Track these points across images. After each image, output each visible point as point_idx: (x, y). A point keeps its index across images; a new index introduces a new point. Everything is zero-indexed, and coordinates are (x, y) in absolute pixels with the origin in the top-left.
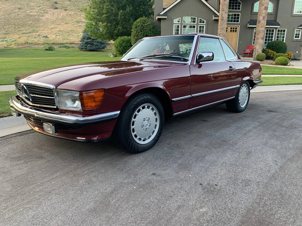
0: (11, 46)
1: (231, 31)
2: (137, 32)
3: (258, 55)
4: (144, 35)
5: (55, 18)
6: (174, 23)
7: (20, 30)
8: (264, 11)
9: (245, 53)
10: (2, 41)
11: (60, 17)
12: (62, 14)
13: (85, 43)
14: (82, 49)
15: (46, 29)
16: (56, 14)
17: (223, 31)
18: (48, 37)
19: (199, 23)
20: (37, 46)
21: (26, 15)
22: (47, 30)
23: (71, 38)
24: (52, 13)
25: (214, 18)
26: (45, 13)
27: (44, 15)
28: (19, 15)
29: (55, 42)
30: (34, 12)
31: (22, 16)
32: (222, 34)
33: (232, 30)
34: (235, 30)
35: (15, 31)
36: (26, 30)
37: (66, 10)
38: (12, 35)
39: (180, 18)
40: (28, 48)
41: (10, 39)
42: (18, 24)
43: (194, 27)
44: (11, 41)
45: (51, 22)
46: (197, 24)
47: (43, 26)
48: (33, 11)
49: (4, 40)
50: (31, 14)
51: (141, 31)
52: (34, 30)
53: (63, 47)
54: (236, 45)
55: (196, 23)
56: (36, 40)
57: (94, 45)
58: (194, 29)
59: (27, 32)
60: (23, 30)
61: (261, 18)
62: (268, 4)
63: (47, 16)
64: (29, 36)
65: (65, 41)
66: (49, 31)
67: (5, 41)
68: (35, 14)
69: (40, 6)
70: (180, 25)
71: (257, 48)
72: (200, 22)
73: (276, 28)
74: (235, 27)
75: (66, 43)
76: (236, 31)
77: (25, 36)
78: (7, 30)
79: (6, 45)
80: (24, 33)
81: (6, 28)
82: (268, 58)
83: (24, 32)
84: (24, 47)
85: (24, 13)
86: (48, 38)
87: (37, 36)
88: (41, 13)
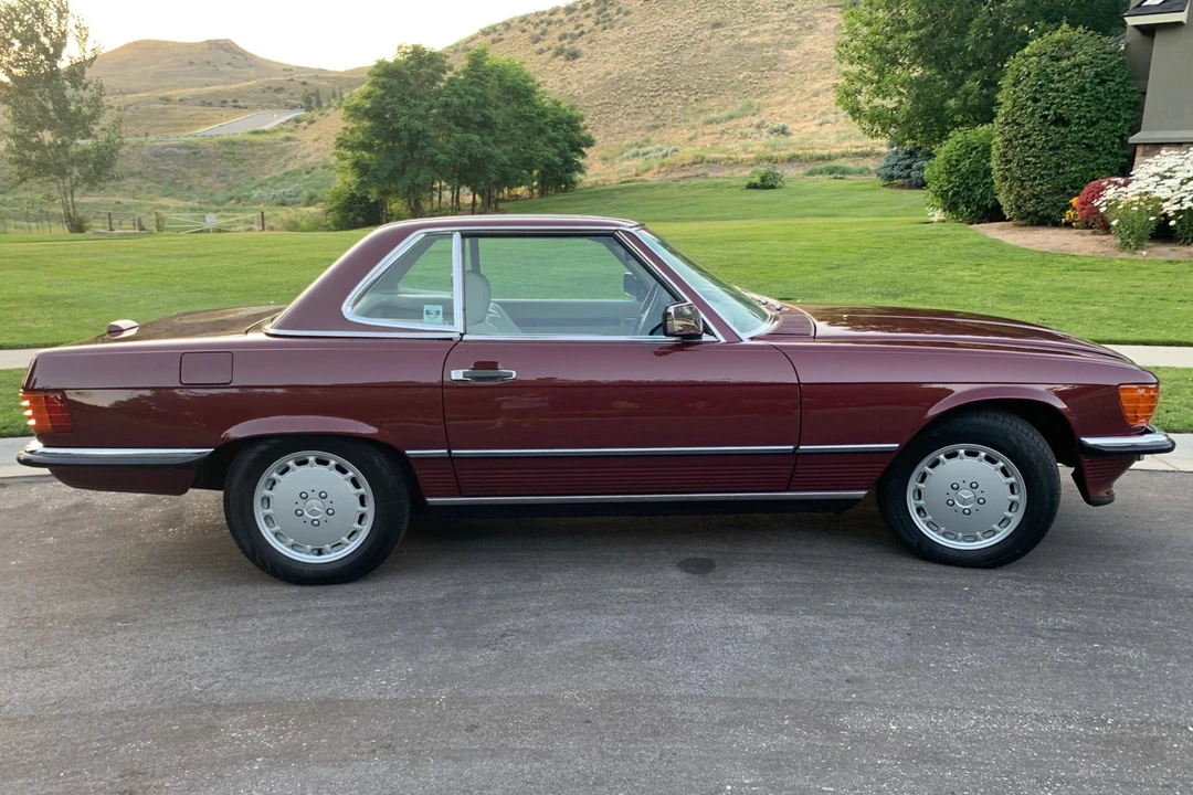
0: (646, 176)
2: (1015, 106)
4: (1045, 117)
7: (701, 111)
10: (634, 156)
13: (906, 153)
14: (891, 177)
15: (794, 99)
18: (788, 131)
20: (727, 173)
21: (735, 47)
22: (795, 104)
24: (833, 26)
26: (804, 31)
27: (799, 38)
28: (708, 49)
29: (800, 152)
30: (765, 31)
31: (717, 56)
35: (685, 114)
36: (721, 107)
38: (673, 130)
40: (694, 182)
41: (659, 146)
42: (699, 85)
44: (661, 154)
45: (820, 66)
47: (785, 86)
48: (760, 28)
49: (641, 151)
50: (754, 39)
51: (1036, 100)
52: (750, 106)
53: (821, 173)
56: (738, 148)
59: (725, 114)
60: (711, 110)
63: (808, 42)
64: (723, 132)
66: (805, 105)
67: (645, 154)
68: (767, 38)
69: (789, 5)
75: (843, 156)
77: (712, 133)
78: (658, 112)
79: (634, 171)
80: (711, 122)
81: (658, 105)
83: (714, 115)
84: (684, 178)
85: (727, 42)
86: (788, 134)
87: (752, 129)
88: (788, 32)
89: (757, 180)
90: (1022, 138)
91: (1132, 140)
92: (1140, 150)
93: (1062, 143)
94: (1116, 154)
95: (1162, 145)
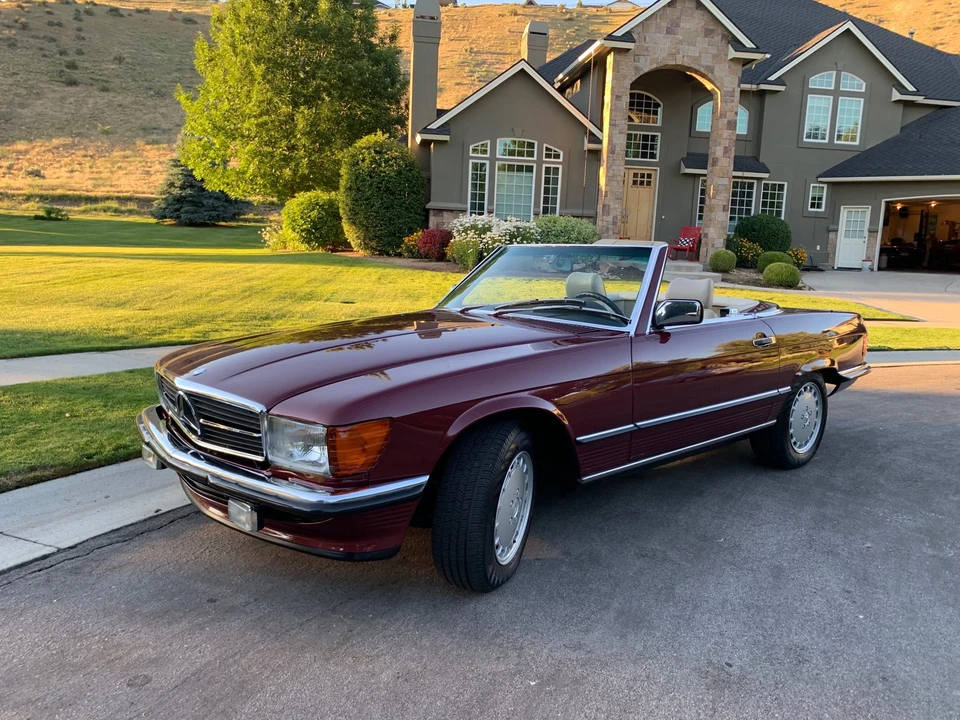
1: (635, 183)
3: (716, 256)
4: (380, 188)
5: (66, 113)
6: (470, 155)
8: (726, 133)
9: (678, 249)
11: (85, 110)
12: (91, 101)
13: (174, 200)
14: (163, 217)
15: (37, 149)
16: (72, 100)
17: (615, 183)
18: (42, 174)
19: (544, 159)
22: (38, 152)
23: (123, 181)
24: (58, 96)
25: (588, 146)
26: (33, 96)
27: (29, 101)
29: (68, 193)
32: (612, 192)
33: (639, 179)
34: (646, 179)
37: (105, 90)
39: (489, 142)
43: (530, 169)
46: (540, 162)
51: (371, 177)
53: (96, 211)
54: (650, 224)
55: (535, 158)
57: (203, 205)
58: (529, 174)
61: (718, 151)
62: (736, 113)
63: (39, 106)
65: (103, 189)
66: (49, 155)
69: (14, 74)
70: (487, 162)
71: (710, 236)
72: (548, 156)
73: (759, 179)
74: (646, 172)
75: (108, 199)
76: (649, 183)
82: (743, 263)
86: (43, 177)
87: (3, 170)
88: (16, 95)
89: (42, 213)
90: (366, 200)
91: (428, 206)
92: (431, 213)
93: (392, 205)
94: (419, 214)
95: (443, 210)
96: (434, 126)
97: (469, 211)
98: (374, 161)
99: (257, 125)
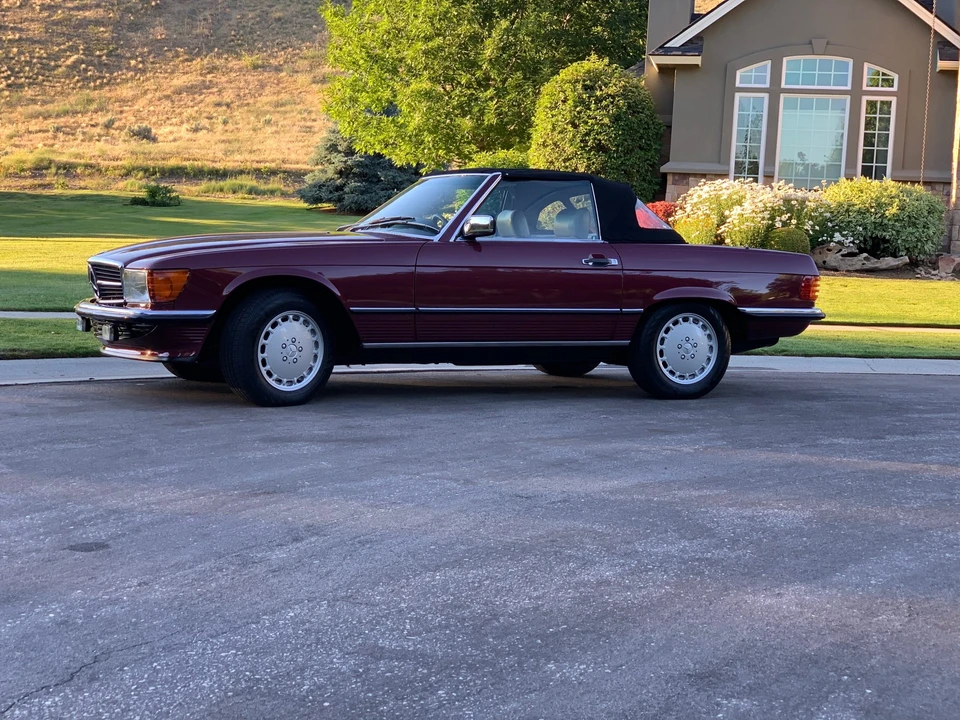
2: (554, 129)
4: (586, 142)
6: (738, 84)
7: (18, 101)
13: (336, 172)
14: (319, 200)
15: (149, 96)
18: (153, 135)
19: (864, 88)
20: (91, 182)
23: (271, 143)
29: (185, 163)
39: (768, 63)
43: (839, 105)
46: (856, 94)
51: (575, 126)
52: (89, 100)
53: (221, 190)
55: (848, 87)
56: (91, 151)
57: (379, 181)
58: (838, 114)
60: (33, 101)
64: (58, 129)
65: (238, 157)
66: (166, 105)
70: (765, 96)
75: (243, 172)
77: (40, 131)
80: (36, 116)
83: (38, 107)
86: (154, 140)
87: (98, 130)
89: (143, 194)
91: (663, 169)
92: (670, 179)
94: (650, 183)
95: (689, 175)
96: (677, 42)
97: (732, 174)
98: (581, 102)
99: (426, 53)
